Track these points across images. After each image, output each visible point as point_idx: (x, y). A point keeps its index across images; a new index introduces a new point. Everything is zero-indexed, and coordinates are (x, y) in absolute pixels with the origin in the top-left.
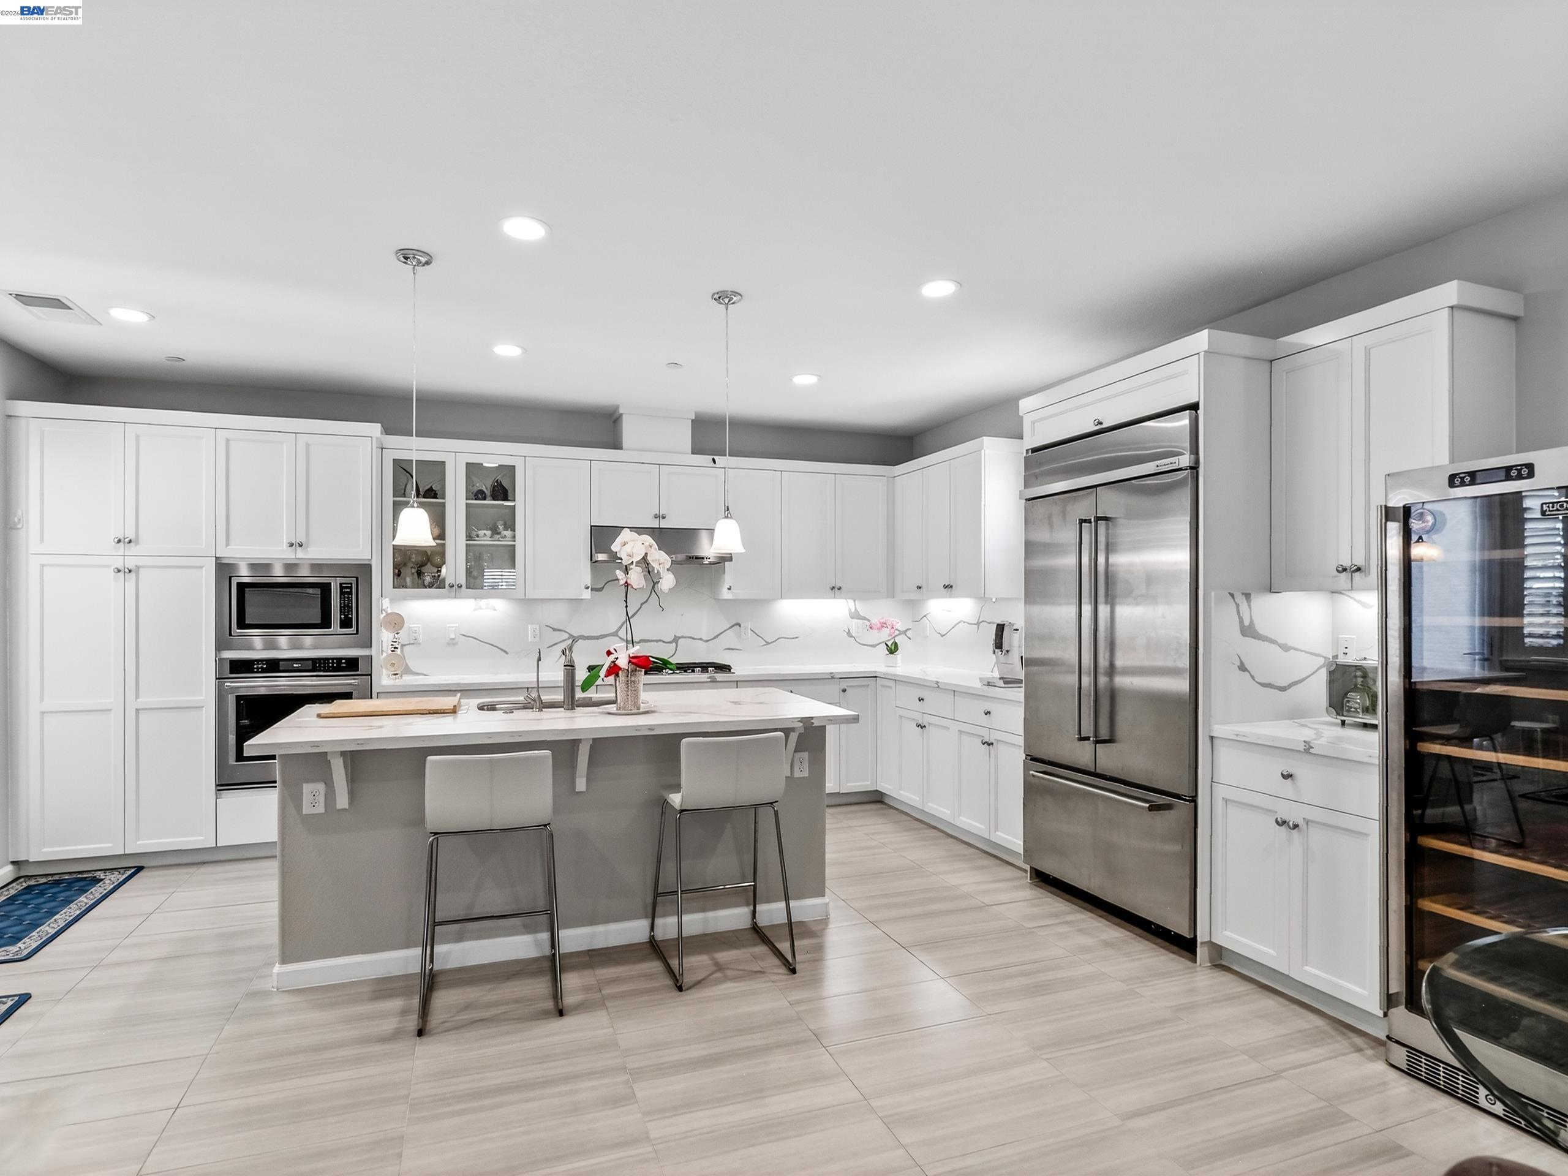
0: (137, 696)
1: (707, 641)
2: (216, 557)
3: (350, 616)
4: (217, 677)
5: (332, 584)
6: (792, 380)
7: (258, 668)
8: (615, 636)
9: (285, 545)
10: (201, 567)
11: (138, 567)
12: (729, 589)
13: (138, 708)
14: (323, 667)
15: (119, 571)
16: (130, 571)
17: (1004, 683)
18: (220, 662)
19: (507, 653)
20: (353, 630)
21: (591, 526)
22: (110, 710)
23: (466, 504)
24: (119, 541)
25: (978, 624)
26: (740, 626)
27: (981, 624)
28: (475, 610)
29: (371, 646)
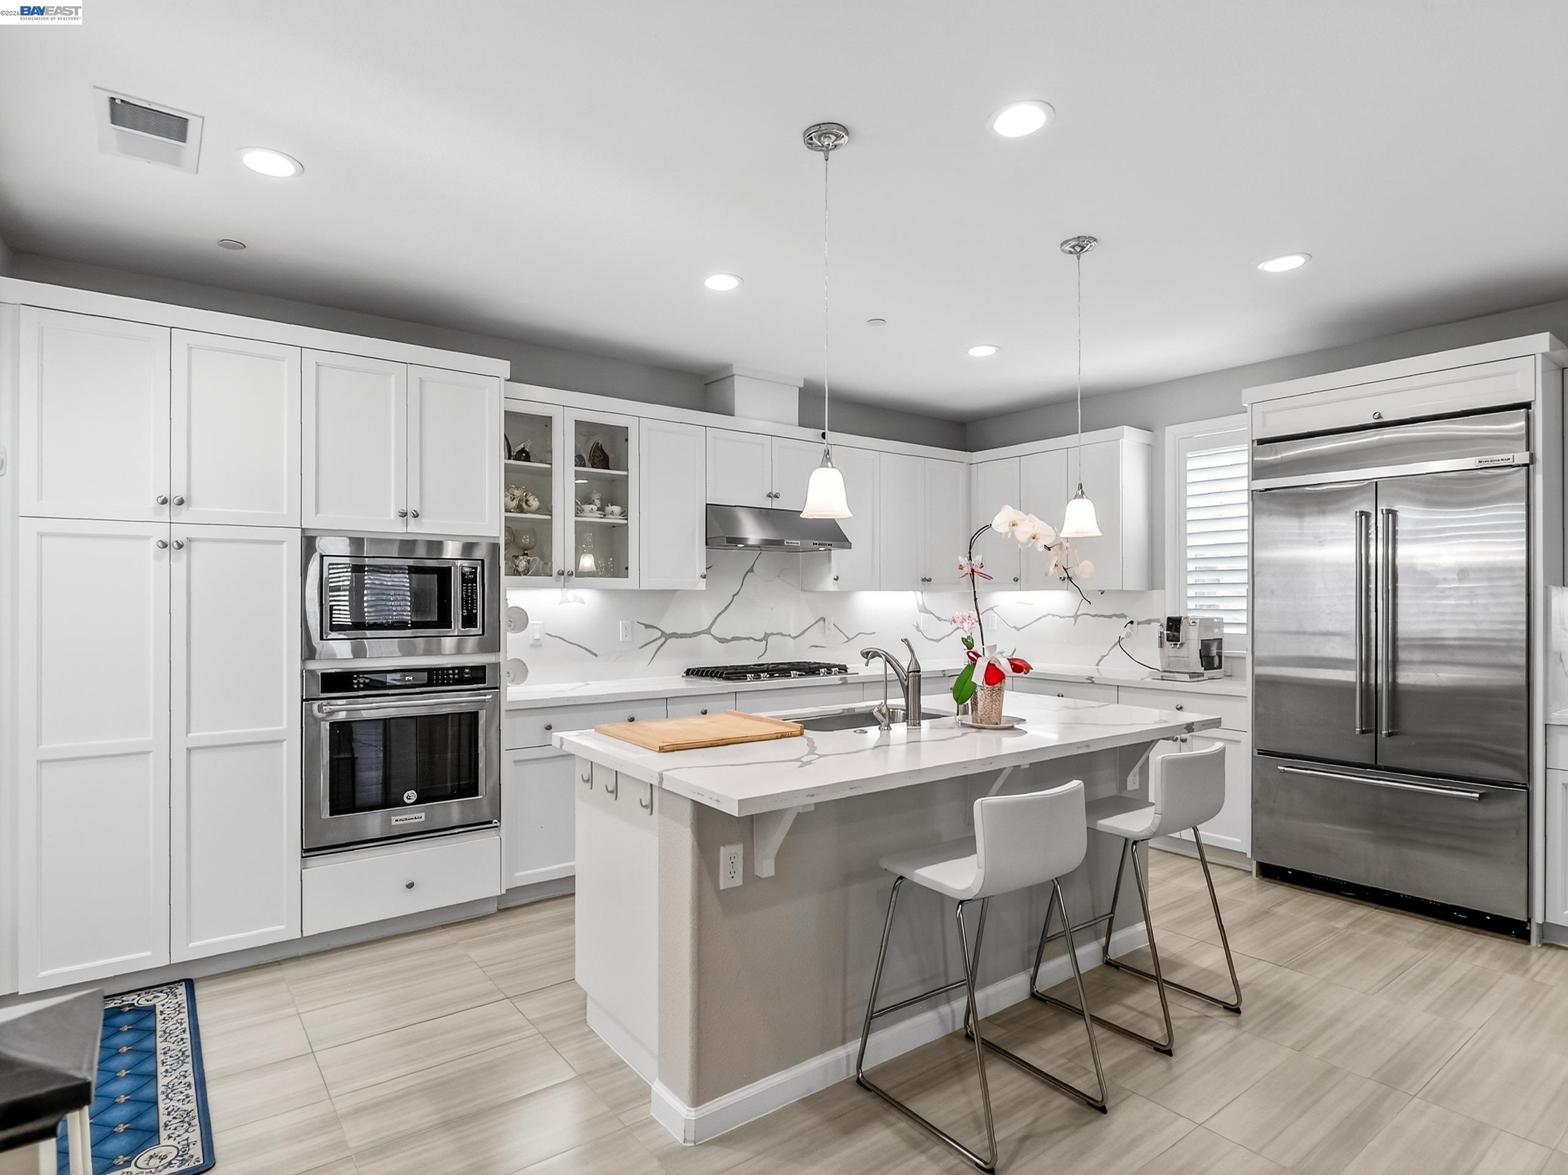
0: (188, 731)
1: (796, 637)
2: (302, 528)
3: (474, 611)
4: (304, 698)
5: (453, 568)
6: (967, 353)
7: (358, 683)
8: (708, 634)
9: (393, 514)
10: (282, 542)
11: (190, 540)
12: (836, 579)
13: (190, 746)
14: (440, 679)
15: (165, 545)
16: (180, 546)
17: (1190, 678)
18: (307, 675)
19: (596, 655)
20: (477, 630)
21: (707, 504)
22: (149, 752)
23: (575, 471)
24: (164, 502)
25: (1076, 617)
26: (824, 621)
27: (1080, 617)
28: (561, 603)
29: (499, 651)
